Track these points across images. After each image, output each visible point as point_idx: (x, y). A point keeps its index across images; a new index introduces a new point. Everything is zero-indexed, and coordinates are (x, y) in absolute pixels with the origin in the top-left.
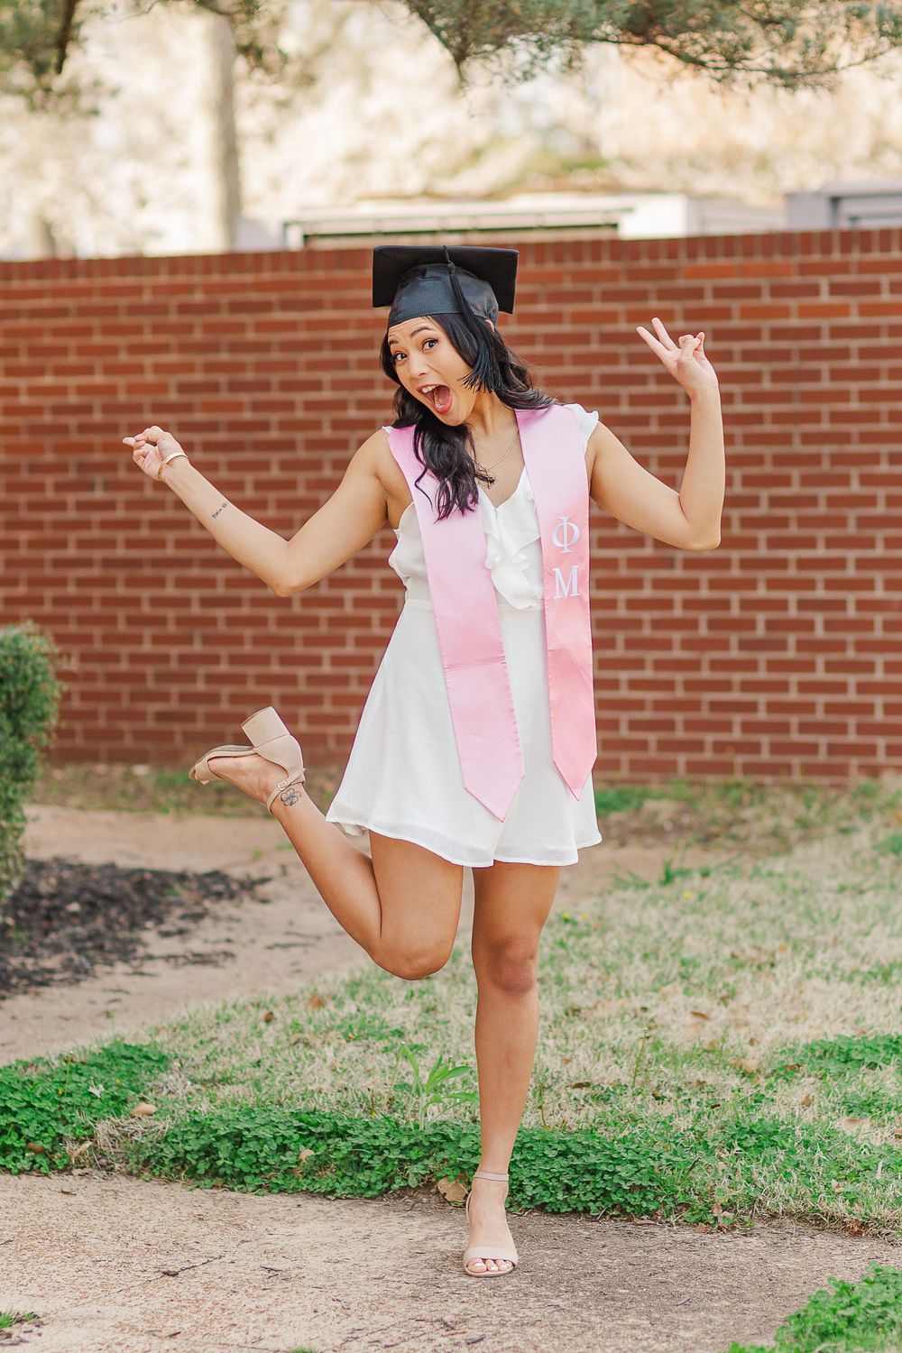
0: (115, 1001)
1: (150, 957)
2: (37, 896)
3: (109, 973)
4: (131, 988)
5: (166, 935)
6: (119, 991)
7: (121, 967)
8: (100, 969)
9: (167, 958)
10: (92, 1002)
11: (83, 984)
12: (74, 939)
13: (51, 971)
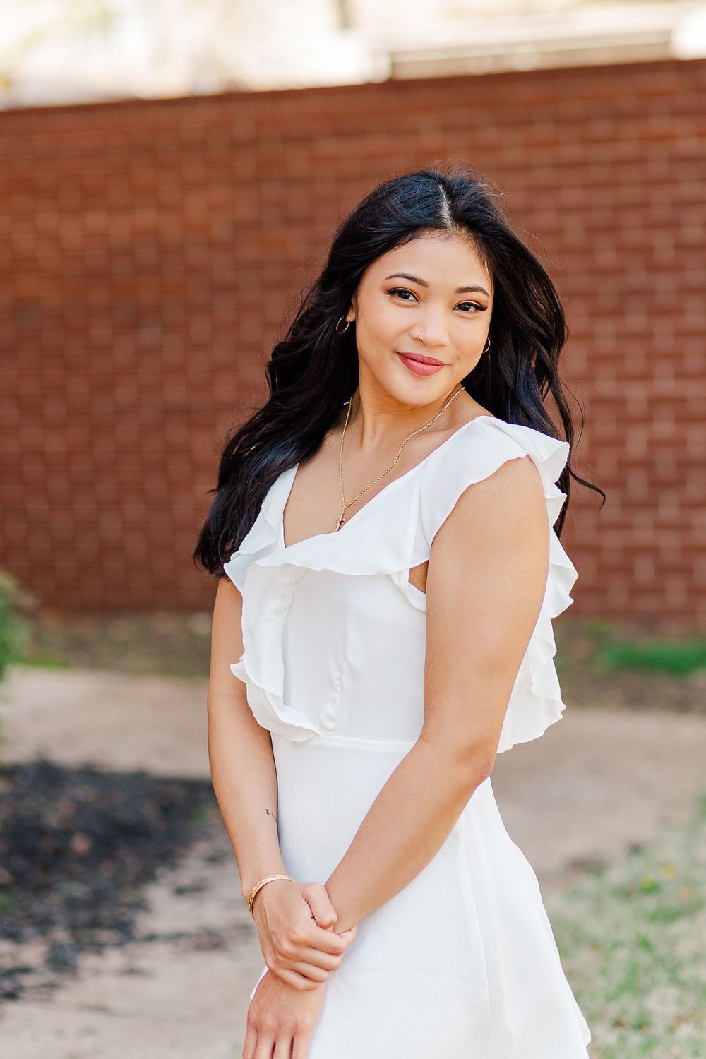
0: (88, 1032)
1: (151, 938)
2: (41, 832)
3: (97, 972)
4: (117, 1003)
5: (180, 891)
6: (101, 1009)
7: (114, 959)
8: (88, 961)
9: (176, 937)
10: (60, 1034)
11: (61, 996)
12: (72, 904)
13: (25, 970)
